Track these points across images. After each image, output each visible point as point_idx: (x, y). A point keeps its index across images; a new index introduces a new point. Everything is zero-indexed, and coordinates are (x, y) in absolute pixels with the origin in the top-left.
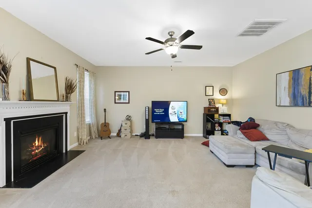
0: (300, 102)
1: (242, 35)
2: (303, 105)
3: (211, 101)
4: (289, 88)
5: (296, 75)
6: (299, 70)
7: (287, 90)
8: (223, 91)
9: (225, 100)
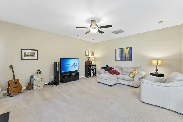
0: (123, 59)
1: (113, 32)
2: (124, 60)
3: (89, 59)
4: (120, 54)
5: (122, 50)
6: (123, 48)
7: (119, 55)
8: (92, 54)
9: (94, 58)
